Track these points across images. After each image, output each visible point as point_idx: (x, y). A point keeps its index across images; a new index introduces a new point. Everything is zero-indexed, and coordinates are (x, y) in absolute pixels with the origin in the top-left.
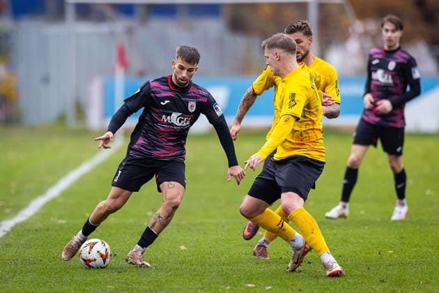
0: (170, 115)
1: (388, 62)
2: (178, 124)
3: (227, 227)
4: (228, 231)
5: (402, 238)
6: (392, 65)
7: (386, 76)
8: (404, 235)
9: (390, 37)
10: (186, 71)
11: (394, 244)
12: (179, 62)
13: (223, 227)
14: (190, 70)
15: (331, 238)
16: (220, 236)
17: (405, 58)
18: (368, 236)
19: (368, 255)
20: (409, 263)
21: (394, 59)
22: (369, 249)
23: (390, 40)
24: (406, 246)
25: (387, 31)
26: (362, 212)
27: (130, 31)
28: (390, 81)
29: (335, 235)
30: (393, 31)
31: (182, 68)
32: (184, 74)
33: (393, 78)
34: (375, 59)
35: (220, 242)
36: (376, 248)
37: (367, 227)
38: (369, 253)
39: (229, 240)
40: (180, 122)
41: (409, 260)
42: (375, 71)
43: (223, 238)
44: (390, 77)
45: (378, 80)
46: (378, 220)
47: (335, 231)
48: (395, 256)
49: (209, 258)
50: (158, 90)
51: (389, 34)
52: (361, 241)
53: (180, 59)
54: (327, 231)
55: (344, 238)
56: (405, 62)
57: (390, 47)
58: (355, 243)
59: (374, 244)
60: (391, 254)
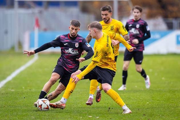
0: (68, 49)
1: (136, 25)
2: (72, 53)
3: (81, 93)
4: (81, 94)
5: (152, 97)
6: (138, 26)
7: (136, 31)
8: (153, 96)
9: (136, 15)
10: (74, 30)
11: (149, 100)
12: (71, 26)
13: (79, 93)
14: (76, 30)
15: (123, 97)
16: (78, 96)
17: (143, 23)
18: (138, 97)
19: (139, 104)
20: (155, 107)
21: (138, 23)
22: (139, 102)
23: (136, 16)
24: (154, 100)
25: (135, 12)
26: (136, 87)
27: (41, 12)
28: (138, 32)
29: (125, 96)
30: (138, 13)
31: (73, 29)
32: (74, 31)
33: (139, 31)
34: (130, 24)
35: (78, 99)
36: (142, 101)
37: (138, 93)
38: (139, 103)
39: (82, 98)
40: (73, 52)
41: (155, 106)
42: (131, 29)
43: (79, 97)
44: (138, 31)
45: (132, 33)
46: (143, 90)
47: (125, 94)
48: (150, 104)
49: (73, 105)
50: (63, 39)
51: (136, 14)
52: (136, 98)
53: (72, 25)
54: (122, 94)
55: (129, 97)
56: (143, 24)
57: (136, 19)
58: (133, 99)
59: (141, 100)
60: (148, 104)
